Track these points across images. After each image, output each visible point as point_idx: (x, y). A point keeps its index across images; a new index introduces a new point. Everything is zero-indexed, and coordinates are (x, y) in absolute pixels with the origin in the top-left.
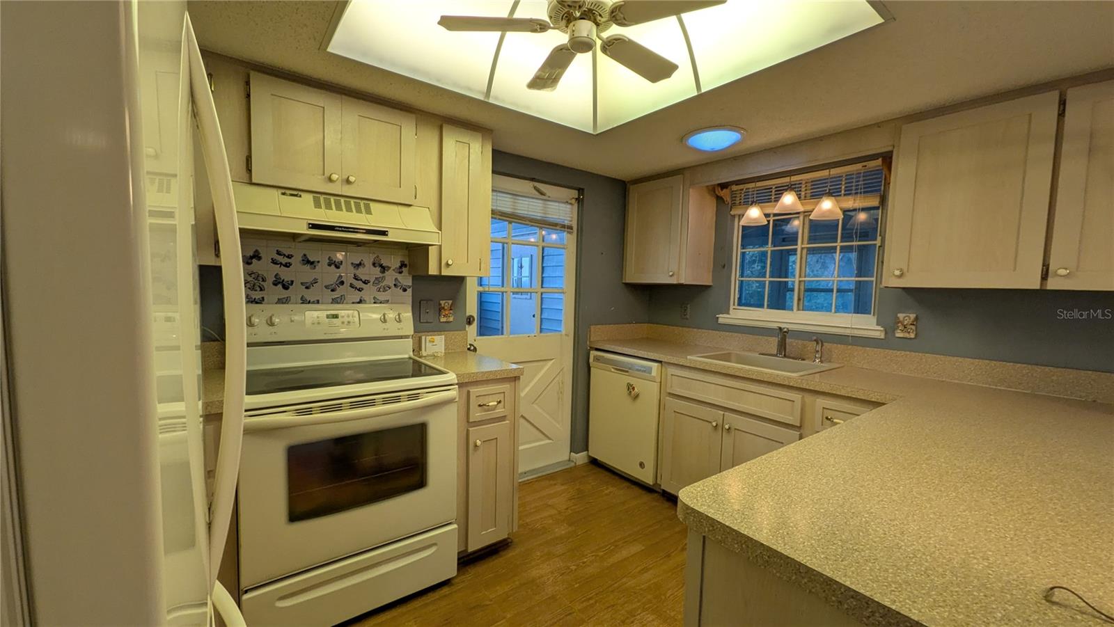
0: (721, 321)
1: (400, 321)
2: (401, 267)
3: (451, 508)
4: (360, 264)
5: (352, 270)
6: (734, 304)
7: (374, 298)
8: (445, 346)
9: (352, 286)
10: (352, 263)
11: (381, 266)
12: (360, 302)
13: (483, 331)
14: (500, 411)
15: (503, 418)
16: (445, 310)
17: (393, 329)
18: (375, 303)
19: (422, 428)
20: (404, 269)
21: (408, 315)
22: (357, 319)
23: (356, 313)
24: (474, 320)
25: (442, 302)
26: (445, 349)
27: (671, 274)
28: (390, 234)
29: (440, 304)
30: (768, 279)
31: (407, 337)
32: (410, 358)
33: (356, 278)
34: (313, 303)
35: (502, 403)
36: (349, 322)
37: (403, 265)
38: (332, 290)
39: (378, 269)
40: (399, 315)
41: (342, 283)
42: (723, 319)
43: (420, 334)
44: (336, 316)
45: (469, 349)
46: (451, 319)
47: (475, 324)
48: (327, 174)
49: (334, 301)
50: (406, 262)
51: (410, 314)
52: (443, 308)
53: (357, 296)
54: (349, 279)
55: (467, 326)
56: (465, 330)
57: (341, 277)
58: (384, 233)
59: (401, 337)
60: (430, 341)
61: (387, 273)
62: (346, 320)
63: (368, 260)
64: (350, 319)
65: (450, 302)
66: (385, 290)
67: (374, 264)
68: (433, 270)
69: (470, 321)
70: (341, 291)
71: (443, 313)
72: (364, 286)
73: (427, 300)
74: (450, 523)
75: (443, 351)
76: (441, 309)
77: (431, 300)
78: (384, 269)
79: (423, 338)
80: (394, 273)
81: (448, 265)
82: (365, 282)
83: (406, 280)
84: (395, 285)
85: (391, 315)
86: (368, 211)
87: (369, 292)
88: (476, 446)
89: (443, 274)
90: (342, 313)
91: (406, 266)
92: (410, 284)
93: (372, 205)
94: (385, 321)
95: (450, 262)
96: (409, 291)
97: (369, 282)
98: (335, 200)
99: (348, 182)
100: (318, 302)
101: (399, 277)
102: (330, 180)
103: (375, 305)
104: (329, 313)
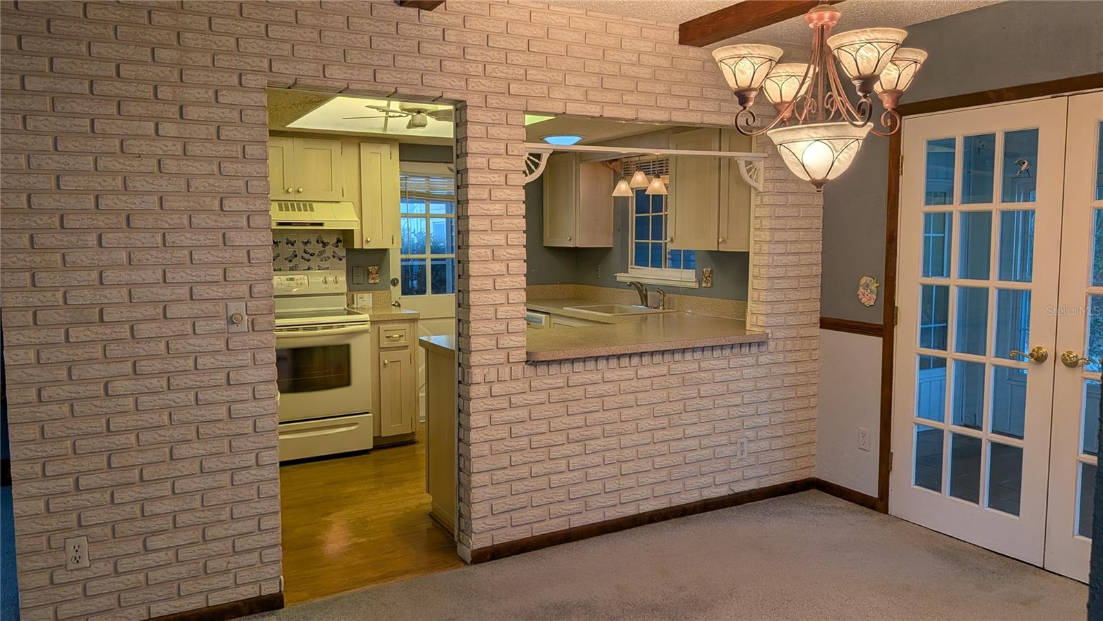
0: (618, 279)
1: (337, 282)
2: (337, 243)
3: (367, 402)
4: (308, 242)
5: (303, 246)
6: (632, 264)
7: (319, 266)
8: (373, 302)
9: (302, 258)
10: (302, 242)
11: (323, 242)
12: (309, 269)
13: (406, 291)
14: (402, 342)
15: (406, 347)
16: (373, 274)
17: (331, 288)
18: (319, 269)
19: (348, 347)
20: (339, 244)
21: (343, 279)
22: (306, 282)
23: (306, 277)
24: (398, 282)
25: (370, 268)
26: (373, 305)
27: (569, 238)
28: (325, 225)
29: (368, 270)
30: (650, 241)
31: (342, 294)
32: (345, 309)
33: (305, 252)
34: (277, 270)
35: (404, 337)
36: (301, 283)
37: (339, 241)
38: (290, 261)
39: (321, 245)
40: (336, 278)
41: (296, 256)
42: (621, 277)
43: (353, 293)
44: (292, 279)
45: (394, 305)
46: (378, 281)
47: (399, 286)
48: (286, 189)
49: (291, 269)
50: (341, 239)
51: (344, 278)
52: (371, 272)
53: (307, 265)
54: (300, 253)
55: (391, 286)
56: (389, 289)
57: (295, 251)
58: (321, 224)
59: (338, 294)
60: (360, 298)
61: (327, 247)
62: (299, 282)
63: (313, 240)
64: (302, 281)
65: (377, 268)
66: (326, 260)
67: (317, 242)
68: (357, 246)
69: (394, 283)
70: (295, 261)
71: (371, 276)
72: (310, 257)
73: (358, 267)
74: (368, 413)
75: (371, 306)
76: (369, 273)
77: (361, 267)
78: (325, 244)
79: (355, 295)
80: (332, 247)
81: (367, 242)
82: (312, 255)
83: (342, 252)
84: (333, 256)
85: (330, 279)
86: (312, 210)
87: (315, 261)
88: (385, 364)
89: (364, 248)
90: (297, 277)
91: (340, 241)
92: (345, 255)
93: (314, 204)
94: (326, 282)
95: (369, 239)
96: (344, 260)
97: (314, 254)
98: (291, 204)
99: (298, 191)
100: (280, 270)
101: (336, 250)
102: (287, 192)
103: (319, 271)
104: (288, 277)
